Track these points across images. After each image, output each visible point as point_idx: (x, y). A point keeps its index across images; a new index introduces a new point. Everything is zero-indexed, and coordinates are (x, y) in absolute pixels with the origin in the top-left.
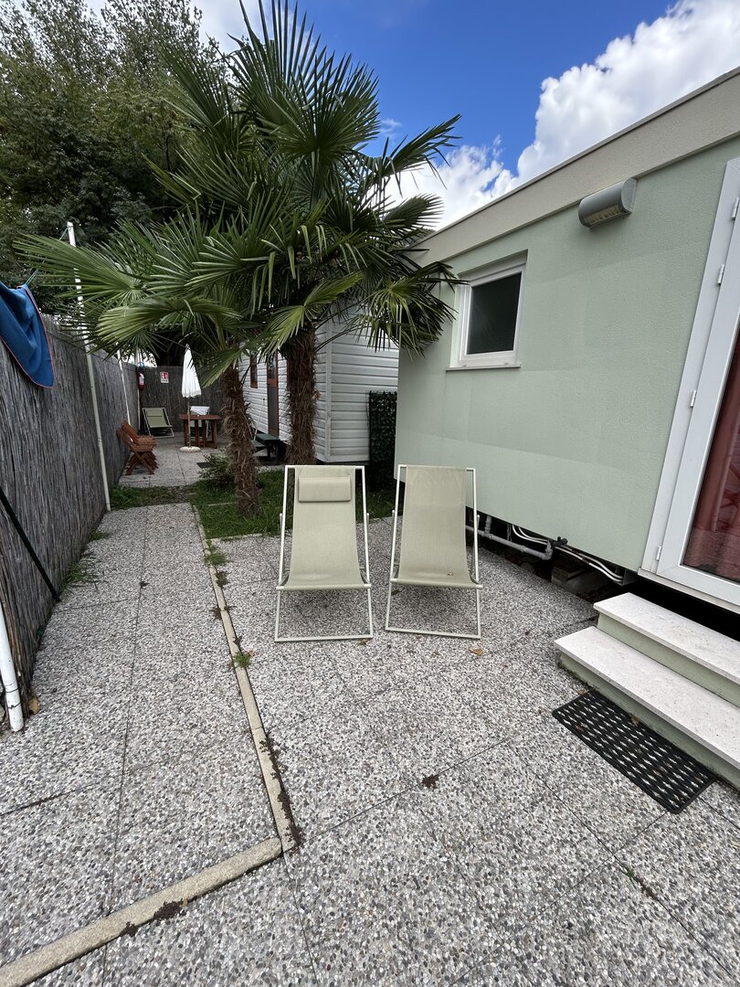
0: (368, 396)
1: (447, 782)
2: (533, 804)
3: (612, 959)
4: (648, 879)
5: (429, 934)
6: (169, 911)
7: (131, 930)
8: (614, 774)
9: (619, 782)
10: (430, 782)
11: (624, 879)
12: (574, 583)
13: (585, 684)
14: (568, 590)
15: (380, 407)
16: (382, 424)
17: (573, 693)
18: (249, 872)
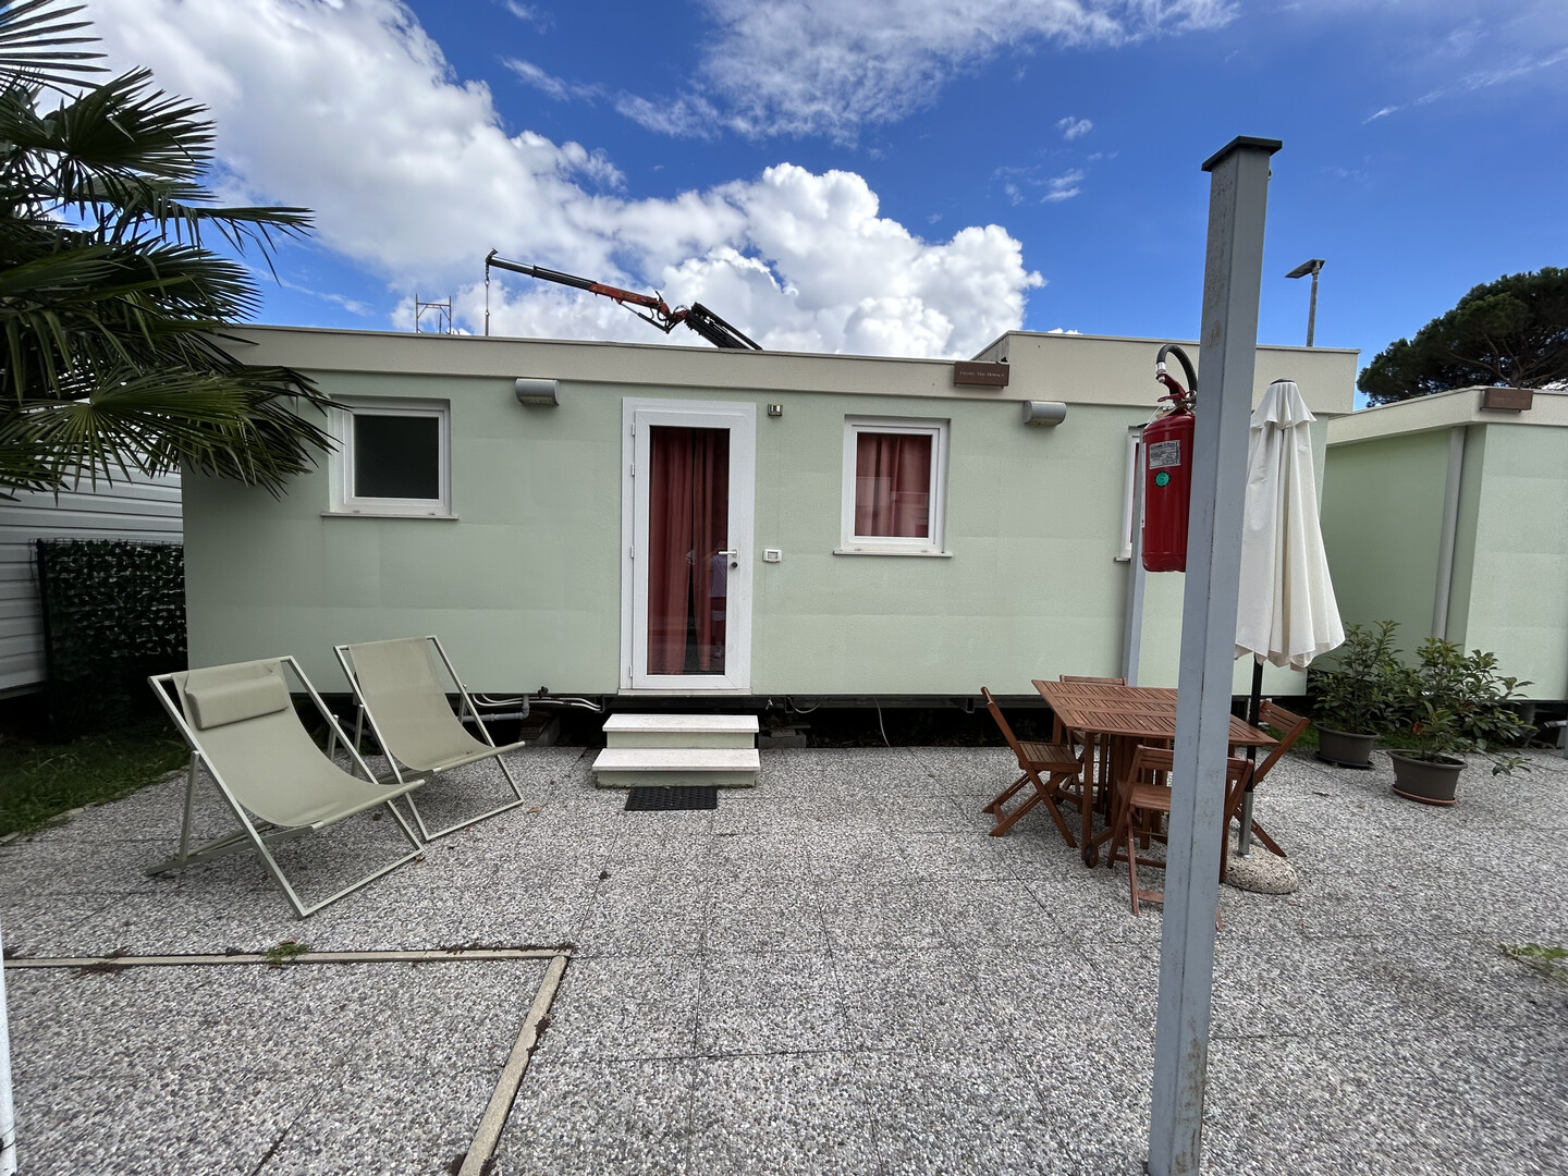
0: (34, 549)
1: (612, 869)
2: (664, 845)
3: (741, 858)
4: (728, 832)
5: (680, 907)
6: (542, 1027)
7: (532, 1051)
8: (681, 813)
9: (685, 814)
10: (604, 876)
11: (722, 838)
12: (545, 737)
13: (625, 788)
14: (542, 745)
15: (66, 569)
16: (72, 604)
17: (624, 796)
18: (561, 978)
